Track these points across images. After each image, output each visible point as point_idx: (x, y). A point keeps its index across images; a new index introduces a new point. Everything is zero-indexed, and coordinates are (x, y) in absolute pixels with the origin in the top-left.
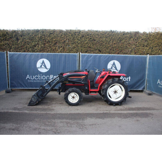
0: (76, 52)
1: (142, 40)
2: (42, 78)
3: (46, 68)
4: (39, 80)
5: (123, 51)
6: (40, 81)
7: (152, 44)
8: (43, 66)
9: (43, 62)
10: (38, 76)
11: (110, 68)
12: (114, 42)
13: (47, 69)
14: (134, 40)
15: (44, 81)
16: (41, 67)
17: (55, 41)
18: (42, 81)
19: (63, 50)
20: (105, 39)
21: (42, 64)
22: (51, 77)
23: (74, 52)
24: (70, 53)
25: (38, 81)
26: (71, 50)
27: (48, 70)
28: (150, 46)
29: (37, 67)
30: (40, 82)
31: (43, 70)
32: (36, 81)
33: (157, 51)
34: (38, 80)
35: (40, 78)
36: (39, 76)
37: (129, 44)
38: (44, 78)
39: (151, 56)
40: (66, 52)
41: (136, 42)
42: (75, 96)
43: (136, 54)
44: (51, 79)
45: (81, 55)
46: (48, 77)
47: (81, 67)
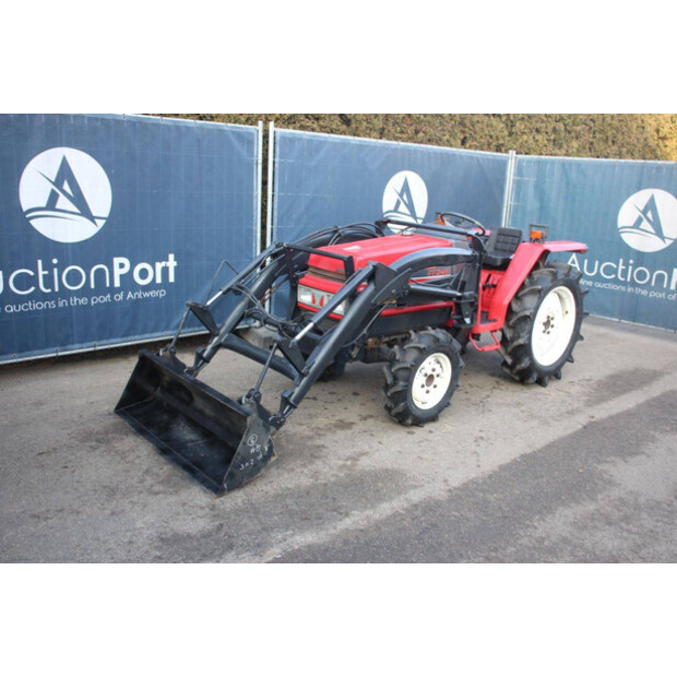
2: (61, 279)
3: (85, 211)
4: (45, 297)
6: (52, 305)
8: (63, 203)
9: (65, 173)
10: (36, 270)
11: (392, 208)
13: (92, 218)
15: (74, 301)
16: (52, 203)
18: (61, 304)
21: (58, 183)
22: (118, 272)
25: (36, 306)
27: (101, 223)
29: (25, 209)
30: (47, 310)
31: (68, 229)
32: (21, 307)
34: (38, 296)
35: (49, 281)
36: (41, 273)
38: (74, 278)
39: (520, 156)
42: (435, 374)
43: (467, 145)
44: (117, 284)
45: (278, 138)
46: (100, 273)
47: (276, 206)
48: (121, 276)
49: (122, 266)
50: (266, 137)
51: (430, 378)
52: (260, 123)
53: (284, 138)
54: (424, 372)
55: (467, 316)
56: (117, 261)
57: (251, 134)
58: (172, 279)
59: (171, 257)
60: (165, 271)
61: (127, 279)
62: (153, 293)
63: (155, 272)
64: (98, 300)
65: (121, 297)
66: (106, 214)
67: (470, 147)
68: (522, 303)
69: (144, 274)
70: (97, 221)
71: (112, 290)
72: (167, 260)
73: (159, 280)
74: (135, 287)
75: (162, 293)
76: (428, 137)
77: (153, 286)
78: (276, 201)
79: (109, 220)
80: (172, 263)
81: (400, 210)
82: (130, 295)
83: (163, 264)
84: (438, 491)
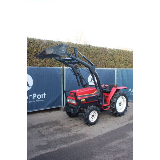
0: (59, 66)
1: (109, 55)
5: (97, 65)
7: (116, 59)
11: (90, 81)
12: (91, 56)
13: (29, 86)
14: (105, 55)
17: (35, 53)
19: (45, 63)
20: (83, 52)
22: (34, 96)
23: (57, 65)
24: (52, 66)
26: (53, 64)
27: (31, 87)
28: (115, 61)
33: (119, 65)
37: (101, 58)
39: (118, 69)
40: (48, 65)
41: (106, 57)
42: (94, 115)
43: (106, 67)
44: (34, 99)
45: (65, 69)
46: (31, 97)
47: (66, 82)
48: (35, 97)
49: (35, 95)
50: (63, 69)
51: (93, 116)
52: (62, 66)
53: (66, 69)
54: (91, 114)
55: (101, 103)
56: (34, 94)
57: (60, 69)
58: (45, 98)
59: (45, 93)
60: (43, 96)
61: (36, 98)
62: (41, 100)
63: (41, 96)
64: (30, 102)
65: (35, 101)
66: (32, 86)
67: (107, 68)
68: (113, 100)
69: (39, 97)
70: (30, 87)
71: (33, 100)
72: (44, 94)
73: (42, 98)
74: (38, 99)
75: (43, 100)
76: (97, 66)
77: (41, 99)
78: (66, 81)
79: (32, 87)
80: (45, 94)
81: (92, 81)
82: (36, 101)
83: (43, 95)
84: (92, 137)
